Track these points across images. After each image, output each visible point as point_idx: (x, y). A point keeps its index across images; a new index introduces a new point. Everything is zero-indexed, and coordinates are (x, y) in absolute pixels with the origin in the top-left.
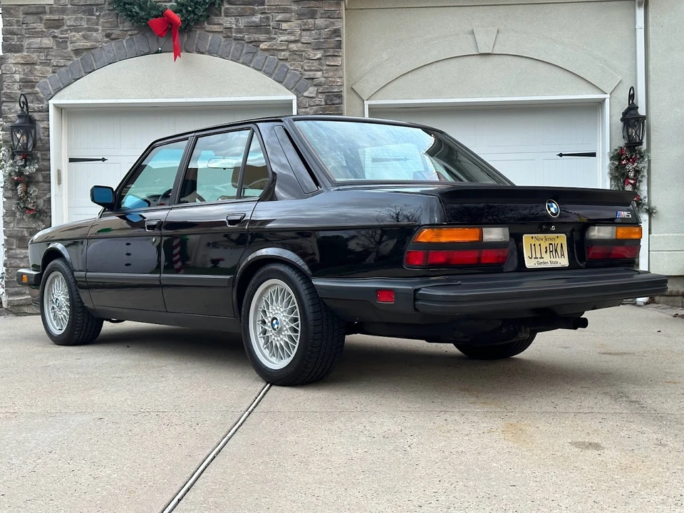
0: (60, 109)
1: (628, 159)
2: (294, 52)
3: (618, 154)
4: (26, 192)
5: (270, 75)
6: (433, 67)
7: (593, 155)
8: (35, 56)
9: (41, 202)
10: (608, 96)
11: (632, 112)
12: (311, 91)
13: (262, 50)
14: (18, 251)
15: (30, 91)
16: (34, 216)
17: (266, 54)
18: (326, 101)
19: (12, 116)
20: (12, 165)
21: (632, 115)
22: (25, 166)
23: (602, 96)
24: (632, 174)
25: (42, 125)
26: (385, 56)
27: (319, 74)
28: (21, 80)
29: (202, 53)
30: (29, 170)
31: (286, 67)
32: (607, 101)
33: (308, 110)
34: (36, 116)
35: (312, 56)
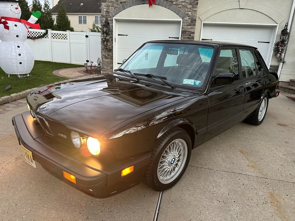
0: (116, 20)
1: (280, 46)
2: (183, 6)
3: (278, 44)
4: (107, 44)
5: (175, 12)
6: (225, 12)
7: (269, 43)
8: (109, 4)
9: (110, 47)
10: (278, 25)
11: (285, 31)
12: (187, 18)
13: (174, 4)
14: (105, 60)
15: (108, 14)
16: (109, 51)
17: (175, 5)
18: (191, 22)
19: (103, 22)
20: (103, 36)
21: (285, 32)
22: (106, 37)
23: (277, 25)
24: (280, 50)
25: (111, 24)
26: (210, 8)
27: (190, 13)
28: (106, 11)
29: (156, 5)
30: (108, 38)
31: (180, 10)
32: (278, 26)
33: (185, 24)
34: (110, 22)
35: (188, 7)
